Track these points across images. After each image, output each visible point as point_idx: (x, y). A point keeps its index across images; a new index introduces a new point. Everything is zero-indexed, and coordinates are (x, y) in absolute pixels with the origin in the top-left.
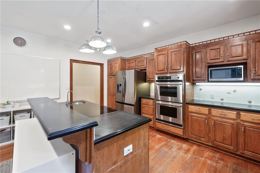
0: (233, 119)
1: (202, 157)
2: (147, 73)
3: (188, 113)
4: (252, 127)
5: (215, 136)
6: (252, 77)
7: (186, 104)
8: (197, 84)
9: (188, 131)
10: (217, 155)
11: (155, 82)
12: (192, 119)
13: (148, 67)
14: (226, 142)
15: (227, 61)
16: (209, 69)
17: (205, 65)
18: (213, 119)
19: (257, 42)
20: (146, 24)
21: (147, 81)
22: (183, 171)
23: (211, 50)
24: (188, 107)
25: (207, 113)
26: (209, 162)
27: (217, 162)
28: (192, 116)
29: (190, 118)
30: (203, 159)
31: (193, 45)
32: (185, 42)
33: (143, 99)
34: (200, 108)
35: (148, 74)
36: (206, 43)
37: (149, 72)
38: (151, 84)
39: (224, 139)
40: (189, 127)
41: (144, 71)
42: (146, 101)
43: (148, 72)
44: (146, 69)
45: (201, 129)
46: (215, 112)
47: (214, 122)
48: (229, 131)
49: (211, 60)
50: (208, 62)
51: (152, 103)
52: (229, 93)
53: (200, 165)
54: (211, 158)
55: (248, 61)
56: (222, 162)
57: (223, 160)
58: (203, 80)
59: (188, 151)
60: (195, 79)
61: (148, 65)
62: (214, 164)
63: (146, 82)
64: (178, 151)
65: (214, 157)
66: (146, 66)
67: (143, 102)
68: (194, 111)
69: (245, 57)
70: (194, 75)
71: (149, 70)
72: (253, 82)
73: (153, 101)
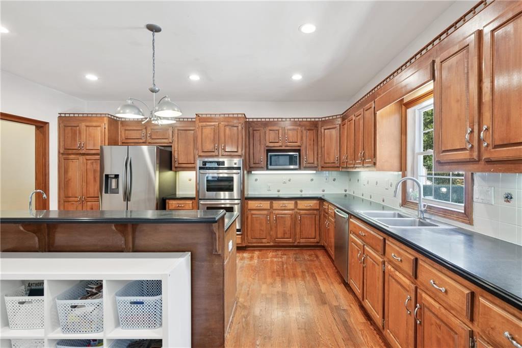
0: (292, 210)
1: (268, 258)
2: (173, 153)
3: (247, 212)
4: (306, 214)
5: (276, 233)
6: (304, 166)
7: (245, 199)
8: (253, 172)
9: (247, 236)
10: (280, 253)
11: (198, 169)
12: (252, 217)
13: (176, 143)
14: (286, 236)
15: (285, 146)
16: (269, 154)
17: (264, 149)
18: (274, 213)
19: (308, 130)
20: (195, 77)
21: (173, 168)
22: (257, 275)
23: (271, 130)
24: (247, 204)
25: (269, 208)
26: (275, 260)
27: (281, 258)
28: (252, 214)
29: (250, 217)
30: (269, 260)
31: (250, 120)
32: (243, 115)
33: (171, 201)
34: (262, 202)
35: (175, 155)
36: (264, 120)
37: (178, 151)
38: (177, 173)
39: (285, 233)
40: (249, 229)
41: (169, 149)
42: (178, 203)
43: (176, 152)
44: (171, 146)
45: (262, 228)
46: (276, 204)
47: (276, 217)
48: (288, 223)
49: (270, 142)
50: (267, 145)
51: (191, 205)
52: (285, 183)
53: (269, 264)
54: (276, 257)
55: (302, 148)
56: (285, 256)
57: (285, 255)
58: (262, 167)
59: (252, 258)
60: (252, 165)
61: (176, 139)
62: (280, 260)
63: (171, 169)
64: (242, 261)
65: (277, 254)
66: (171, 141)
67: (172, 206)
68: (254, 208)
69: (298, 144)
70: (252, 161)
71: (178, 148)
72: (305, 170)
73: (193, 202)
